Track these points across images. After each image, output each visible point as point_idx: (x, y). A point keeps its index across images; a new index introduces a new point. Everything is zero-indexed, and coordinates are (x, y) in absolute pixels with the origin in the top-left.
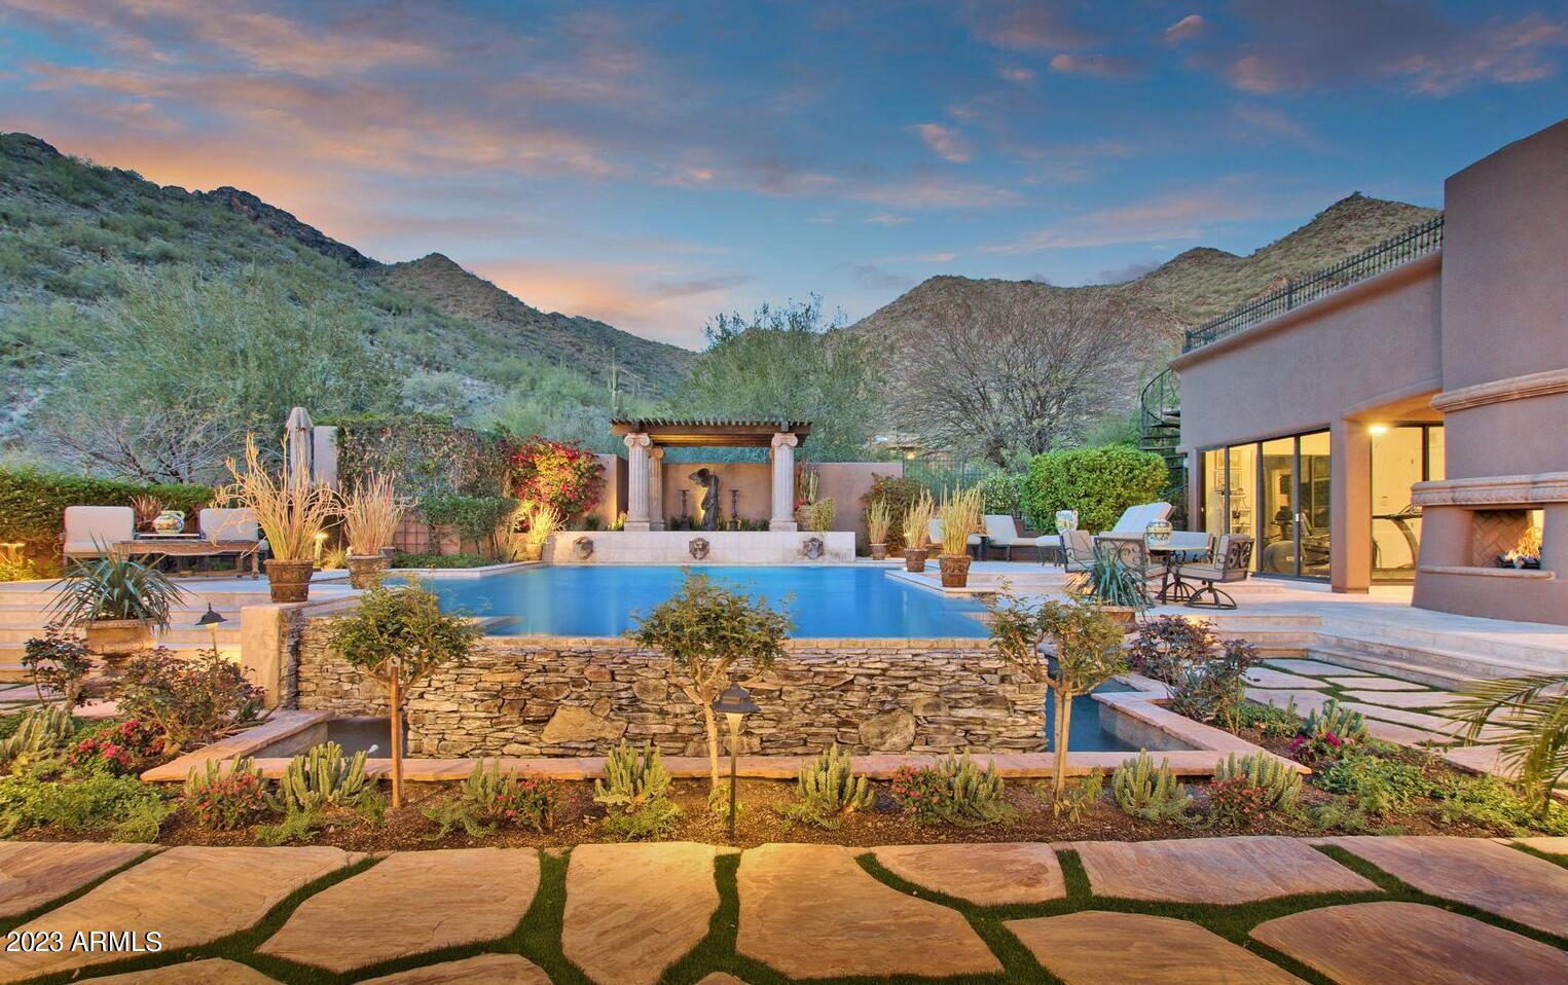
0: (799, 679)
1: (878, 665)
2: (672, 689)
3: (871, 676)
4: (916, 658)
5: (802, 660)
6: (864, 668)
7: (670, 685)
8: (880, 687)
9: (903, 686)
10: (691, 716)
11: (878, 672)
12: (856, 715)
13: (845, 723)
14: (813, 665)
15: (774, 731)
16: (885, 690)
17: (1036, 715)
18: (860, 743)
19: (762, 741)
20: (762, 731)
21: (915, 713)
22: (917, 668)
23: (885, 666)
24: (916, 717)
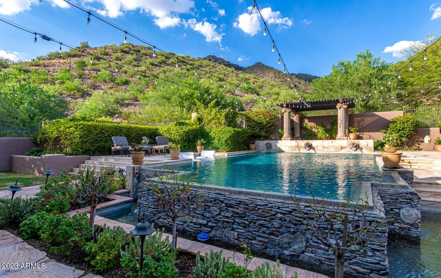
0: (252, 210)
1: (287, 209)
2: (206, 207)
3: (284, 214)
4: (306, 209)
5: (253, 202)
6: (280, 209)
7: (206, 205)
8: (288, 220)
9: (299, 221)
10: (213, 219)
11: (287, 212)
12: (277, 231)
13: (271, 234)
14: (258, 205)
15: (243, 231)
16: (290, 222)
17: (380, 252)
18: (279, 245)
19: (238, 235)
20: (239, 230)
21: (307, 236)
22: (306, 214)
23: (290, 210)
24: (307, 238)
